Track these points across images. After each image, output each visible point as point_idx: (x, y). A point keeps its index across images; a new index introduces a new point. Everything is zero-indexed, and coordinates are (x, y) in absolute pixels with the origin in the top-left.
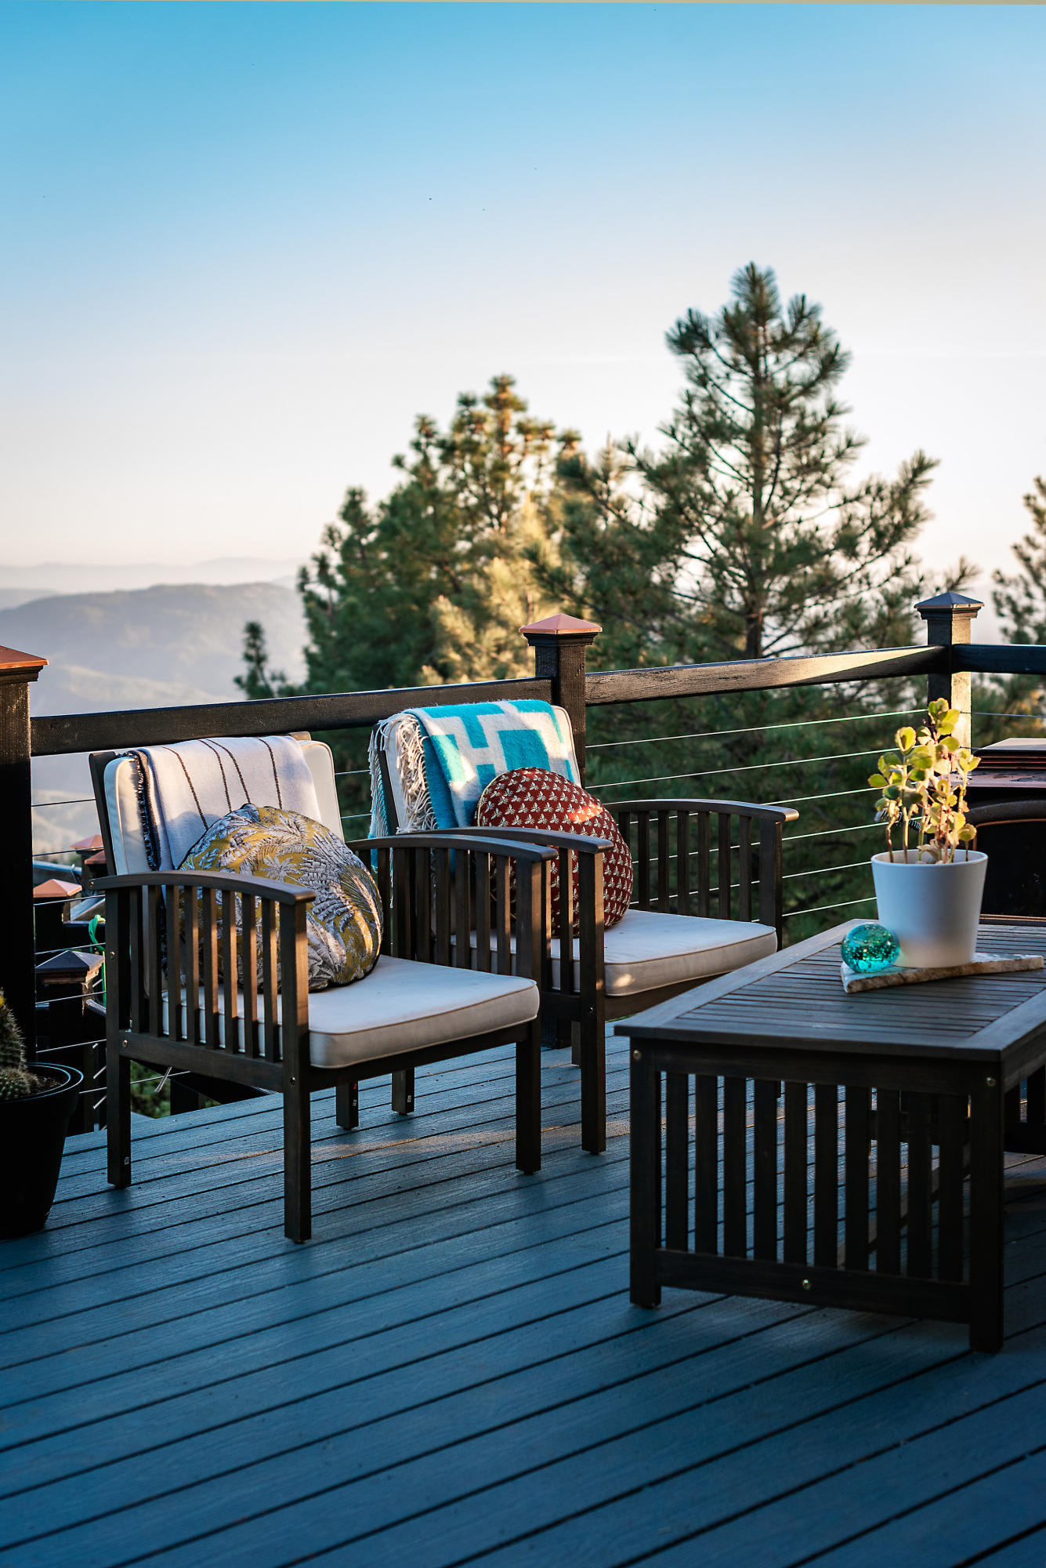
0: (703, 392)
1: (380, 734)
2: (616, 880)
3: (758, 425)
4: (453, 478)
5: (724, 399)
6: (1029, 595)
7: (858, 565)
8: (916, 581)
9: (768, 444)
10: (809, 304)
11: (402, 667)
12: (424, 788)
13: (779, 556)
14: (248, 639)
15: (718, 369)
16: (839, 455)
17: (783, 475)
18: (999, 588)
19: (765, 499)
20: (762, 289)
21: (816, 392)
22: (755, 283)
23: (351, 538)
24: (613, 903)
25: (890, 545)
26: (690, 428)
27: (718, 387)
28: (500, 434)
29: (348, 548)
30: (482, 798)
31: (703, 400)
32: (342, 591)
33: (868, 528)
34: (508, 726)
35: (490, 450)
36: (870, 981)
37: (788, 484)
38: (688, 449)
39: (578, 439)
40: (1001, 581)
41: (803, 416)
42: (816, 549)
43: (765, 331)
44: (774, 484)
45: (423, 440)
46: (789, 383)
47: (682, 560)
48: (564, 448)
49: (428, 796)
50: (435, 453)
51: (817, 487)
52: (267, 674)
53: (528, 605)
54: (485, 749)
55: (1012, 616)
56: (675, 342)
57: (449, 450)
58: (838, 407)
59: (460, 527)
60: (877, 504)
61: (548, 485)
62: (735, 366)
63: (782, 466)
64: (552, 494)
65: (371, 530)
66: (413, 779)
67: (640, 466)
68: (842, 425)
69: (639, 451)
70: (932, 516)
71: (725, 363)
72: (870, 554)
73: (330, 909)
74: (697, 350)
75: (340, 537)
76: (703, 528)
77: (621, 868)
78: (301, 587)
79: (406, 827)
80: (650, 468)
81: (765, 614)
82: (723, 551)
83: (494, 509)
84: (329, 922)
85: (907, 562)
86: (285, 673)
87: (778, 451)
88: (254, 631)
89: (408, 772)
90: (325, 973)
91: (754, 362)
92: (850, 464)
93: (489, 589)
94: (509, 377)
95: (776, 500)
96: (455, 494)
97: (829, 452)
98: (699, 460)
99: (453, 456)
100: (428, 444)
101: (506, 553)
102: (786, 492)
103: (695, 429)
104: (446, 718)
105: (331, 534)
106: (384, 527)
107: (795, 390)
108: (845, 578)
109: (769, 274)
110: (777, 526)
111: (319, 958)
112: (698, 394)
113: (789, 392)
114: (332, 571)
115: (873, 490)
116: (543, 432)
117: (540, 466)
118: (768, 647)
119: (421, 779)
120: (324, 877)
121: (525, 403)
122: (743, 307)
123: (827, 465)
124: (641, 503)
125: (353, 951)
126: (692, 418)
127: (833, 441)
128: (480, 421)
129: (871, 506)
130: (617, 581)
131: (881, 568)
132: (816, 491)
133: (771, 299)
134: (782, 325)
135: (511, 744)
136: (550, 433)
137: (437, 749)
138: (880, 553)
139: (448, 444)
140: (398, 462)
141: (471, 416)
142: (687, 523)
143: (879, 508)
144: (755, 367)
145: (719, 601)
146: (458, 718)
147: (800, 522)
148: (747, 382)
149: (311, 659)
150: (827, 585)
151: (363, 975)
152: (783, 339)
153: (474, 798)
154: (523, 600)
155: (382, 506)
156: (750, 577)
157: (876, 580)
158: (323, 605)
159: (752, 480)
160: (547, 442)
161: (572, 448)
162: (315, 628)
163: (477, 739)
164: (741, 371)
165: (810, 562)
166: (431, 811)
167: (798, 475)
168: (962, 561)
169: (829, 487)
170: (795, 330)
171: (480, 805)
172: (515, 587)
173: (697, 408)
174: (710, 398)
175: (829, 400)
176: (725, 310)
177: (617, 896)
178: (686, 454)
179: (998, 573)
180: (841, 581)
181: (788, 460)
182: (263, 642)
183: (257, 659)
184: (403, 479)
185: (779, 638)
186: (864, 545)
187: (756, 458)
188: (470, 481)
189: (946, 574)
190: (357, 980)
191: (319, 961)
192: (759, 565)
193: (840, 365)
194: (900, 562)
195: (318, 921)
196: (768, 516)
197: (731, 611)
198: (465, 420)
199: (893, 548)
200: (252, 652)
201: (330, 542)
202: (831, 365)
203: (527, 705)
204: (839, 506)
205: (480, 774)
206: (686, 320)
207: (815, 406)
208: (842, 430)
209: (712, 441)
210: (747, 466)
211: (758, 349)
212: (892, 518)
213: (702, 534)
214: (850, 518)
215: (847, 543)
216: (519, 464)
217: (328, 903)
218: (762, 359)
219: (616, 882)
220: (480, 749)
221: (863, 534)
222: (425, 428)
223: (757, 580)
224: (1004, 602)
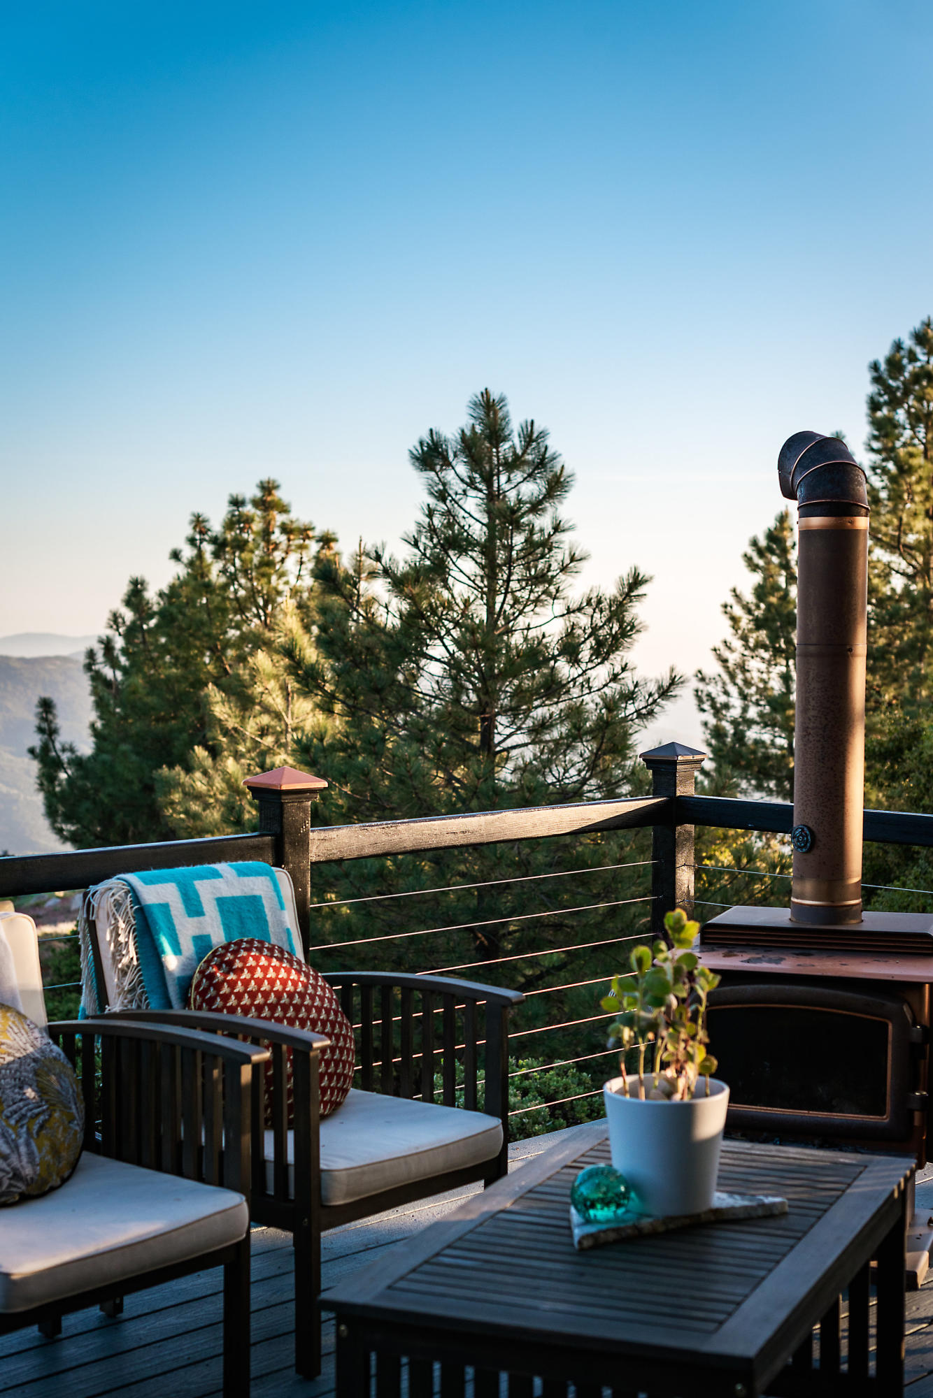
0: (442, 507)
1: (89, 902)
2: (337, 1063)
3: (491, 538)
4: (224, 571)
5: (462, 513)
6: (726, 693)
7: (580, 672)
8: (632, 688)
9: (501, 556)
10: (537, 429)
11: (176, 743)
12: (135, 963)
13: (510, 662)
14: (41, 713)
15: (456, 486)
16: (564, 569)
17: (514, 585)
18: (701, 686)
19: (498, 607)
20: (495, 413)
21: (544, 510)
22: (489, 407)
23: (133, 623)
24: (332, 1089)
25: (608, 654)
26: (431, 540)
27: (456, 502)
28: (266, 533)
29: (132, 633)
30: (197, 975)
31: (442, 514)
32: (125, 671)
33: (589, 637)
34: (227, 892)
35: (257, 547)
36: (602, 1235)
37: (518, 594)
38: (429, 559)
39: (335, 540)
40: (703, 679)
41: (532, 532)
42: (544, 656)
43: (498, 452)
44: (506, 594)
45: (198, 537)
46: (520, 501)
47: (423, 662)
48: (323, 548)
49: (139, 970)
50: (208, 548)
51: (543, 597)
52: (58, 746)
53: (288, 694)
54: (201, 918)
55: (712, 711)
56: (417, 459)
57: (220, 546)
58: (564, 525)
59: (231, 616)
60: (597, 615)
61: (308, 581)
62: (471, 484)
63: (514, 577)
64: (311, 590)
65: (151, 617)
66: (124, 952)
67: (387, 572)
68: (565, 540)
69: (385, 559)
70: (646, 628)
71: (462, 480)
72: (591, 661)
73: (23, 1111)
74: (438, 468)
75: (124, 622)
76: (443, 632)
77: (342, 1050)
78: (88, 667)
79: (116, 1006)
80: (395, 575)
81: (498, 714)
82: (460, 655)
83: (261, 602)
84: (22, 1126)
85: (624, 669)
86: (74, 745)
87: (509, 562)
88: (47, 706)
89: (118, 944)
90: (15, 1186)
91: (488, 480)
92: (573, 577)
93: (253, 677)
94: (274, 482)
95: (507, 607)
96: (225, 587)
97: (555, 566)
98: (438, 570)
99: (225, 552)
100: (202, 541)
101: (267, 645)
102: (516, 601)
103: (435, 540)
104: (160, 885)
105: (116, 619)
106: (162, 614)
107: (525, 508)
108: (569, 682)
109: (502, 400)
110: (510, 631)
111: (8, 1169)
112: (438, 508)
113: (520, 509)
114: (117, 652)
115: (594, 601)
116: (304, 532)
117: (302, 563)
118: (500, 743)
119: (133, 953)
120: (18, 1074)
121: (288, 505)
122: (478, 429)
123: (553, 577)
124: (386, 607)
125: (49, 1158)
126: (432, 530)
127: (558, 556)
128: (249, 520)
129: (592, 617)
130: (365, 679)
131: (600, 674)
132: (542, 601)
133: (504, 423)
134: (513, 447)
135: (229, 911)
136: (311, 533)
137: (150, 920)
138: (599, 660)
139: (221, 540)
140: (176, 555)
141: (240, 515)
142: (428, 628)
143: (599, 619)
144: (490, 486)
145: (457, 701)
146: (174, 885)
147: (528, 629)
148: (482, 499)
149: (96, 733)
150: (553, 688)
151: (59, 1182)
152: (514, 461)
153: (189, 973)
154: (284, 688)
155: (161, 595)
156: (483, 678)
157: (596, 684)
158: (108, 684)
159: (485, 589)
160: (307, 542)
161: (330, 548)
162: (100, 705)
163: (194, 907)
164: (476, 489)
165: (538, 666)
166: (143, 987)
167: (527, 585)
168: (672, 670)
169: (555, 598)
170: (524, 452)
171: (195, 982)
172: (276, 677)
173: (437, 521)
174: (449, 513)
175: (555, 518)
176: (463, 431)
177: (338, 1081)
178: (428, 563)
179: (700, 672)
180: (564, 685)
181: (518, 572)
182: (54, 716)
183: (48, 730)
184: (181, 571)
185: (509, 736)
186: (585, 654)
187: (490, 569)
188: (240, 575)
189: (657, 681)
190: (53, 1189)
191: (8, 1173)
192: (492, 668)
193: (563, 487)
194: (618, 669)
195: (9, 1125)
196: (501, 622)
197: (466, 709)
198: (234, 519)
199: (611, 657)
200: (45, 725)
201: (115, 627)
202: (556, 486)
203: (248, 867)
204: (563, 615)
205: (196, 945)
206: (427, 439)
207: (543, 522)
208: (566, 546)
209: (451, 553)
210: (482, 577)
211: (492, 470)
212: (611, 629)
213: (441, 638)
214: (573, 627)
215: (570, 649)
216: (283, 560)
217: (21, 1104)
218: (495, 478)
219: (337, 1066)
220: (196, 919)
221: (584, 642)
222: (199, 523)
223: (489, 683)
224: (705, 699)
